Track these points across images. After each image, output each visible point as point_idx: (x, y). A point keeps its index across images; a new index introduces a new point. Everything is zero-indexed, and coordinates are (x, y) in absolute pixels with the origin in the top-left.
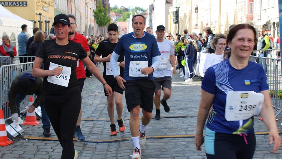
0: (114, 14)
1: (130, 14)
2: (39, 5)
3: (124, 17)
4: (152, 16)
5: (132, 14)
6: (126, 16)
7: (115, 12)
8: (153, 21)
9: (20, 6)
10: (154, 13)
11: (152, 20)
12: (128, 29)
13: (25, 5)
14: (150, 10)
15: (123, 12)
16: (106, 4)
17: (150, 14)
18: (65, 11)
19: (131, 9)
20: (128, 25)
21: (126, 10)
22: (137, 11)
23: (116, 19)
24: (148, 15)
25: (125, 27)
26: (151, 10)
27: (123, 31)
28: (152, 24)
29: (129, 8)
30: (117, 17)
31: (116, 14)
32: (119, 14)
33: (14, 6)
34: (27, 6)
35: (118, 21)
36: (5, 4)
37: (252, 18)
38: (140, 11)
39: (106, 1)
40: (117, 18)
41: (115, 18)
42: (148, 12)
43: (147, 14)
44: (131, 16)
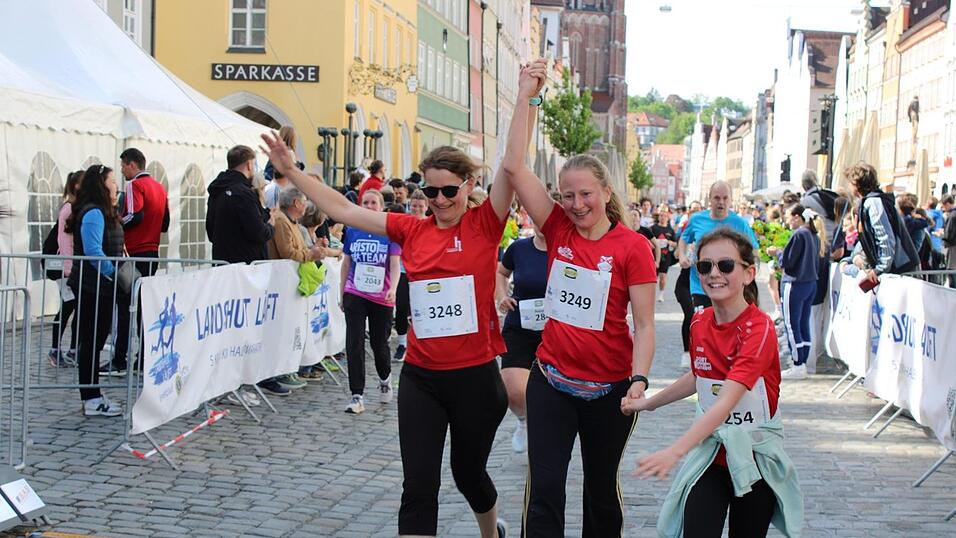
0: (643, 119)
1: (696, 122)
2: (358, 80)
3: (676, 131)
4: (766, 130)
5: (701, 121)
6: (681, 128)
7: (648, 114)
8: (768, 147)
9: (295, 80)
10: (773, 118)
11: (766, 143)
12: (685, 169)
13: (312, 77)
14: (760, 108)
15: (674, 113)
16: (614, 85)
17: (761, 122)
18: (457, 103)
19: (702, 103)
20: (686, 156)
21: (687, 107)
22: (722, 111)
23: (651, 135)
24: (754, 126)
25: (677, 163)
26: (763, 109)
27: (671, 174)
28: (764, 154)
29: (697, 100)
30: (654, 128)
31: (652, 119)
32: (661, 119)
33: (278, 79)
34: (317, 81)
35: (655, 143)
36: (248, 75)
38: (733, 111)
39: (613, 77)
40: (654, 134)
41: (648, 133)
42: (753, 116)
43: (750, 122)
44: (698, 127)
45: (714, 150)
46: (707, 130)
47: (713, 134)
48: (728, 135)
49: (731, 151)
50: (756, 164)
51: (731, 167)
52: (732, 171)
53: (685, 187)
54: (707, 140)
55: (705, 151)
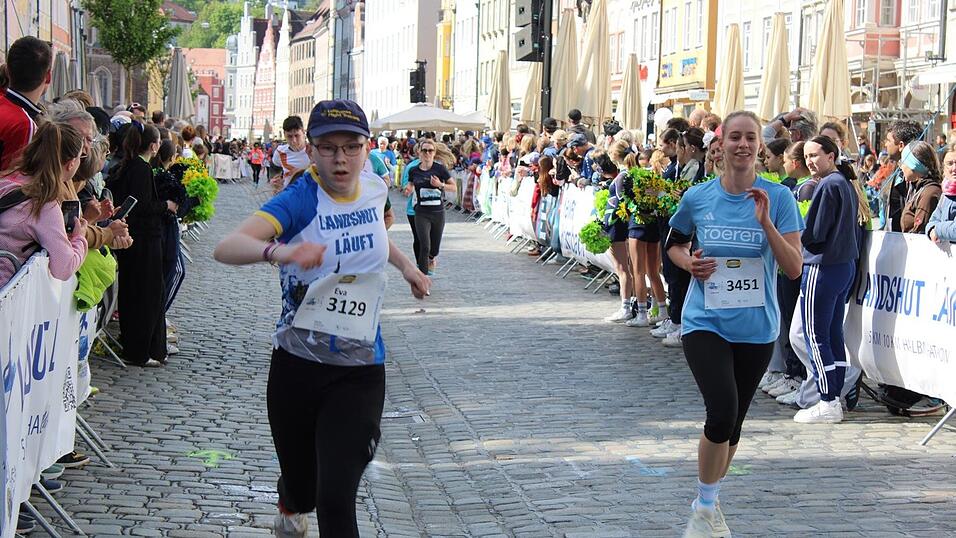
1: (241, 14)
4: (352, 27)
5: (250, 14)
6: (214, 22)
8: (355, 50)
10: (363, 9)
11: (352, 46)
20: (227, 66)
24: (332, 21)
25: (209, 75)
37: (894, 49)
42: (331, 6)
43: (326, 15)
44: (246, 24)
45: (271, 56)
46: (259, 27)
47: (269, 33)
48: (292, 35)
49: (296, 57)
50: (338, 76)
51: (298, 82)
52: (300, 87)
53: (228, 110)
54: (259, 42)
55: (258, 59)
